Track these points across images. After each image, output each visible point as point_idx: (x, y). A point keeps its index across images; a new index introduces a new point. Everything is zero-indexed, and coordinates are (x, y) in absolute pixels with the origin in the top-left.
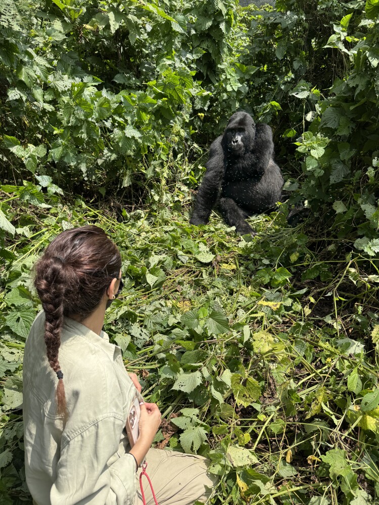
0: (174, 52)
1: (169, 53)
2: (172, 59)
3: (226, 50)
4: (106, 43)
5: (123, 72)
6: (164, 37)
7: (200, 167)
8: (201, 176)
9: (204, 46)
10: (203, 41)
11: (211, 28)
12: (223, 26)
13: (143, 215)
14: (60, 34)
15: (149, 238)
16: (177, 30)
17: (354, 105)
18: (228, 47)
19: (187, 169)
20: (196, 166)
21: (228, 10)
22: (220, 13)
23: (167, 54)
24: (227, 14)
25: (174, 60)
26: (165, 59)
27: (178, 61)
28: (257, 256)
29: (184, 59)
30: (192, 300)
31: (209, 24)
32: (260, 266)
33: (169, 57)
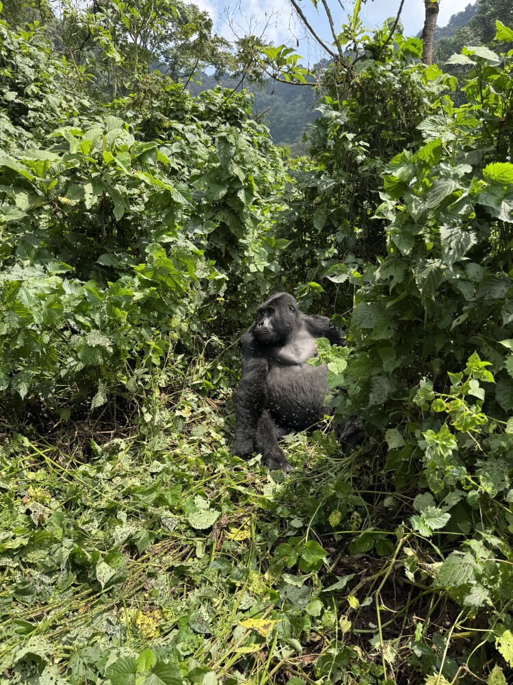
0: (178, 227)
1: (171, 227)
2: (175, 234)
3: (248, 221)
4: (90, 216)
5: (112, 251)
6: (163, 209)
7: (220, 368)
8: (221, 378)
9: (219, 218)
10: (218, 212)
11: (225, 197)
12: (241, 195)
13: (123, 446)
14: (19, 212)
15: (123, 487)
16: (179, 201)
17: (393, 300)
18: (251, 218)
19: (201, 370)
20: (215, 365)
21: (247, 176)
22: (237, 179)
23: (168, 230)
24: (246, 180)
25: (177, 237)
26: (164, 236)
27: (183, 236)
28: (286, 514)
29: (190, 235)
30: (164, 610)
31: (224, 192)
32: (290, 530)
33: (170, 233)
